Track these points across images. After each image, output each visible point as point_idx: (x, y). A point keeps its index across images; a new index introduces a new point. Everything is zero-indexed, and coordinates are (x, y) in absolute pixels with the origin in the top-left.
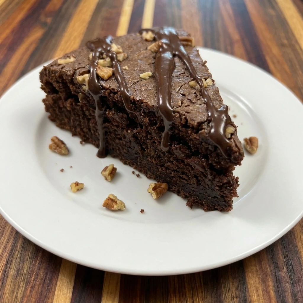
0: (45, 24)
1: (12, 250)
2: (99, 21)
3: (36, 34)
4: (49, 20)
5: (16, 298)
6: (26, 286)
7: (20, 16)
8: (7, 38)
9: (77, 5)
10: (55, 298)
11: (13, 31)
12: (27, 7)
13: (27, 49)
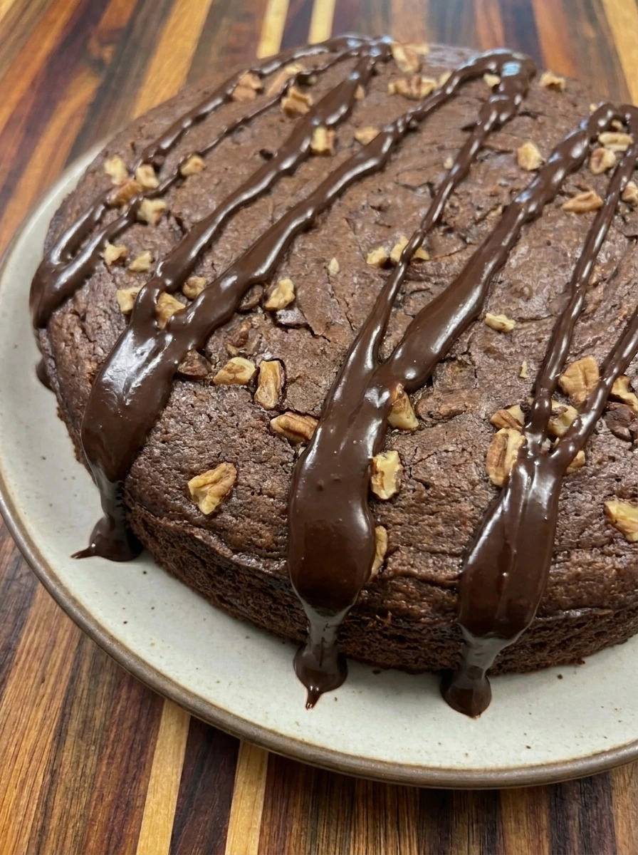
0: (100, 63)
1: (72, 680)
2: (214, 56)
3: (83, 91)
4: (107, 53)
5: (83, 774)
6: (100, 753)
7: (48, 44)
8: (22, 102)
9: (165, 13)
10: (152, 782)
11: (33, 84)
12: (61, 17)
13: (64, 132)
